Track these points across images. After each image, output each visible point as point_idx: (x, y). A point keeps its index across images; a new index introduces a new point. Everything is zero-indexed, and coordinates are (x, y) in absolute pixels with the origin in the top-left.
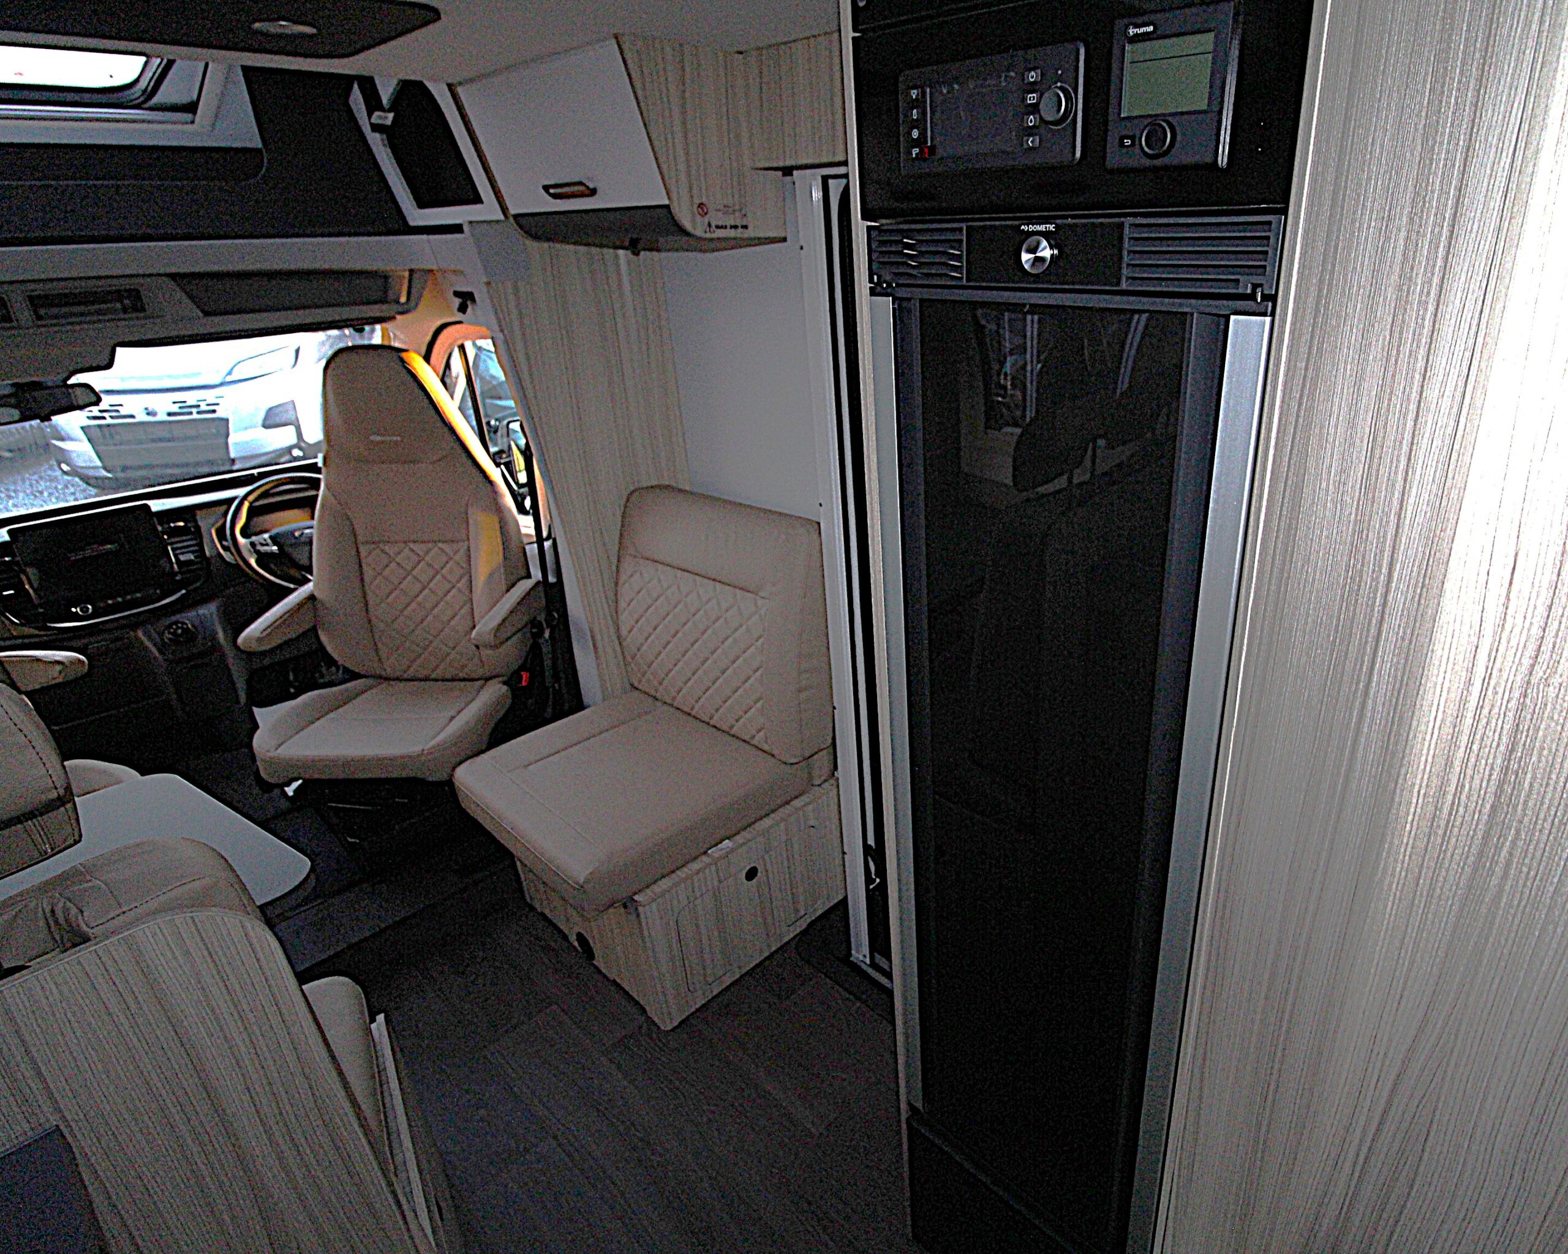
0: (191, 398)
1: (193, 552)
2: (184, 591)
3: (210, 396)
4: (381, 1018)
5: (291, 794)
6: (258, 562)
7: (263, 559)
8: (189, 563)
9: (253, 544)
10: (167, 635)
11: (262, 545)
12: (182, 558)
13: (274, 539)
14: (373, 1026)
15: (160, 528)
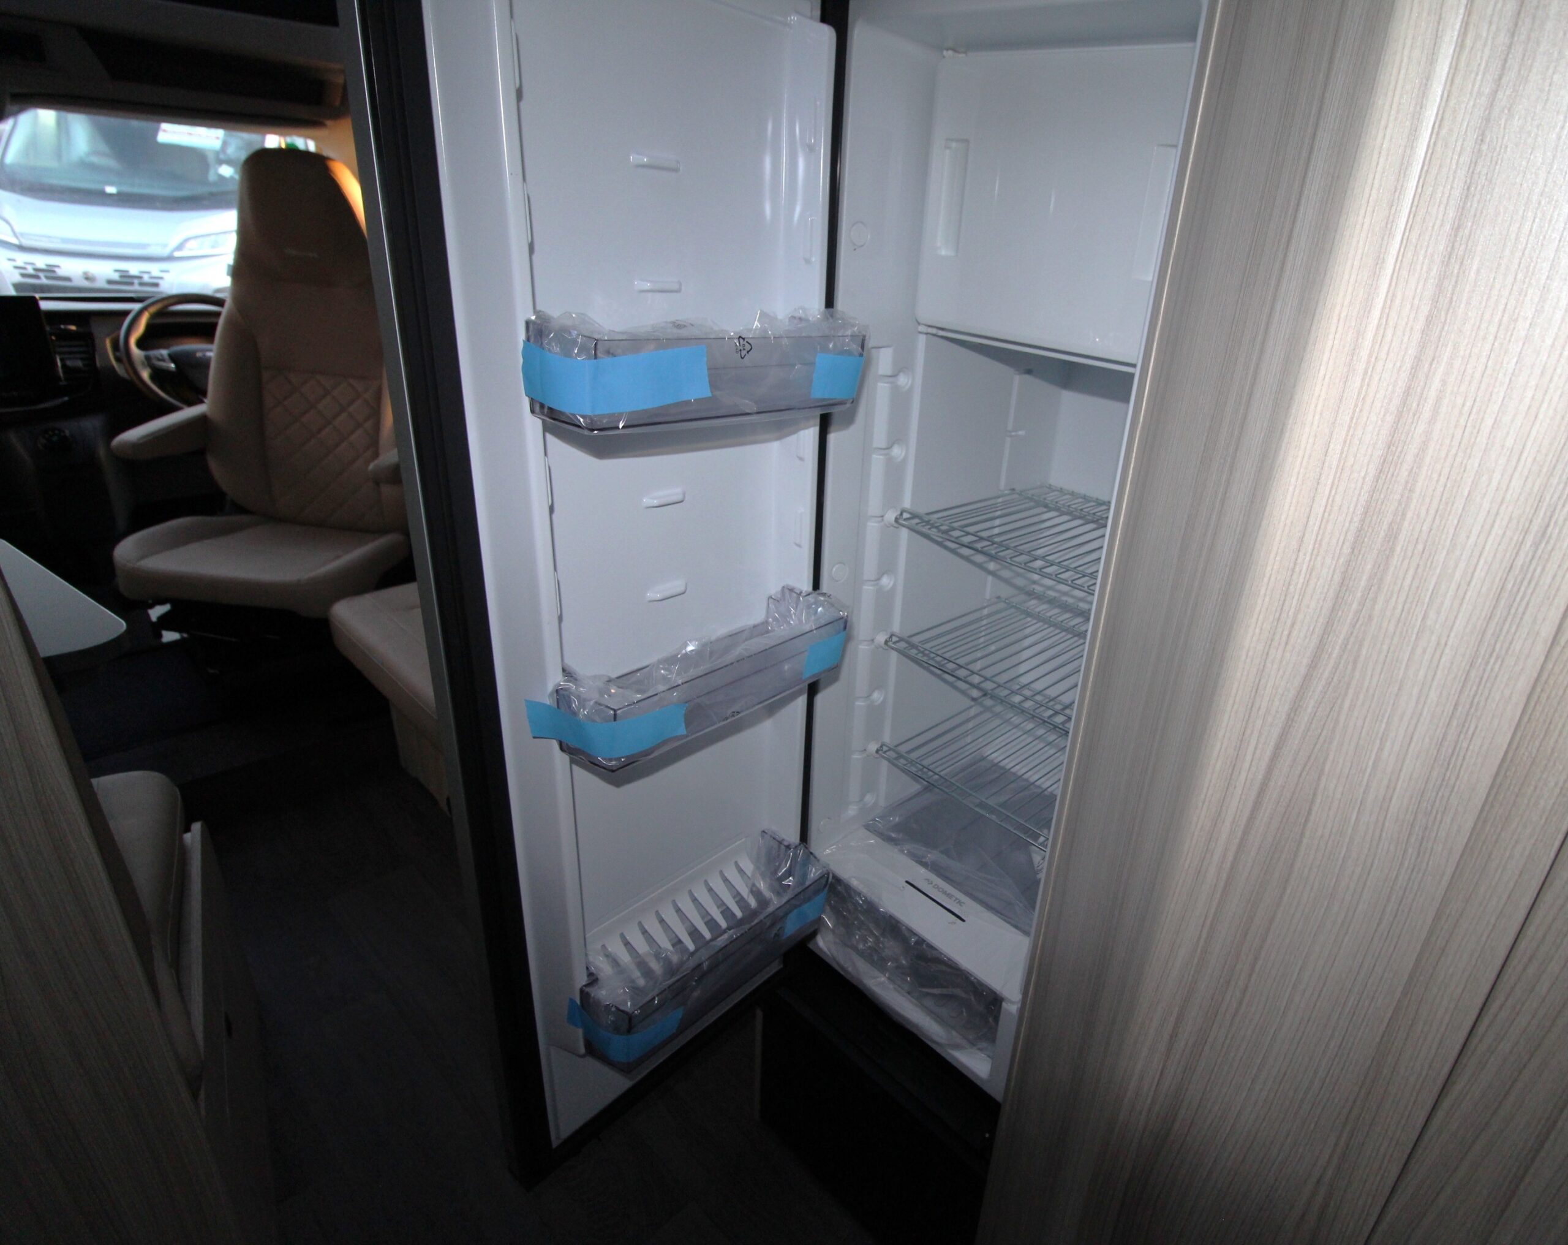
0: (134, 268)
1: (82, 359)
2: (66, 399)
3: (154, 269)
4: (197, 827)
5: (154, 618)
6: (153, 377)
7: (158, 374)
8: (76, 370)
9: (148, 358)
10: (42, 441)
11: (159, 360)
12: (69, 363)
13: (173, 358)
14: (188, 836)
15: (48, 328)
